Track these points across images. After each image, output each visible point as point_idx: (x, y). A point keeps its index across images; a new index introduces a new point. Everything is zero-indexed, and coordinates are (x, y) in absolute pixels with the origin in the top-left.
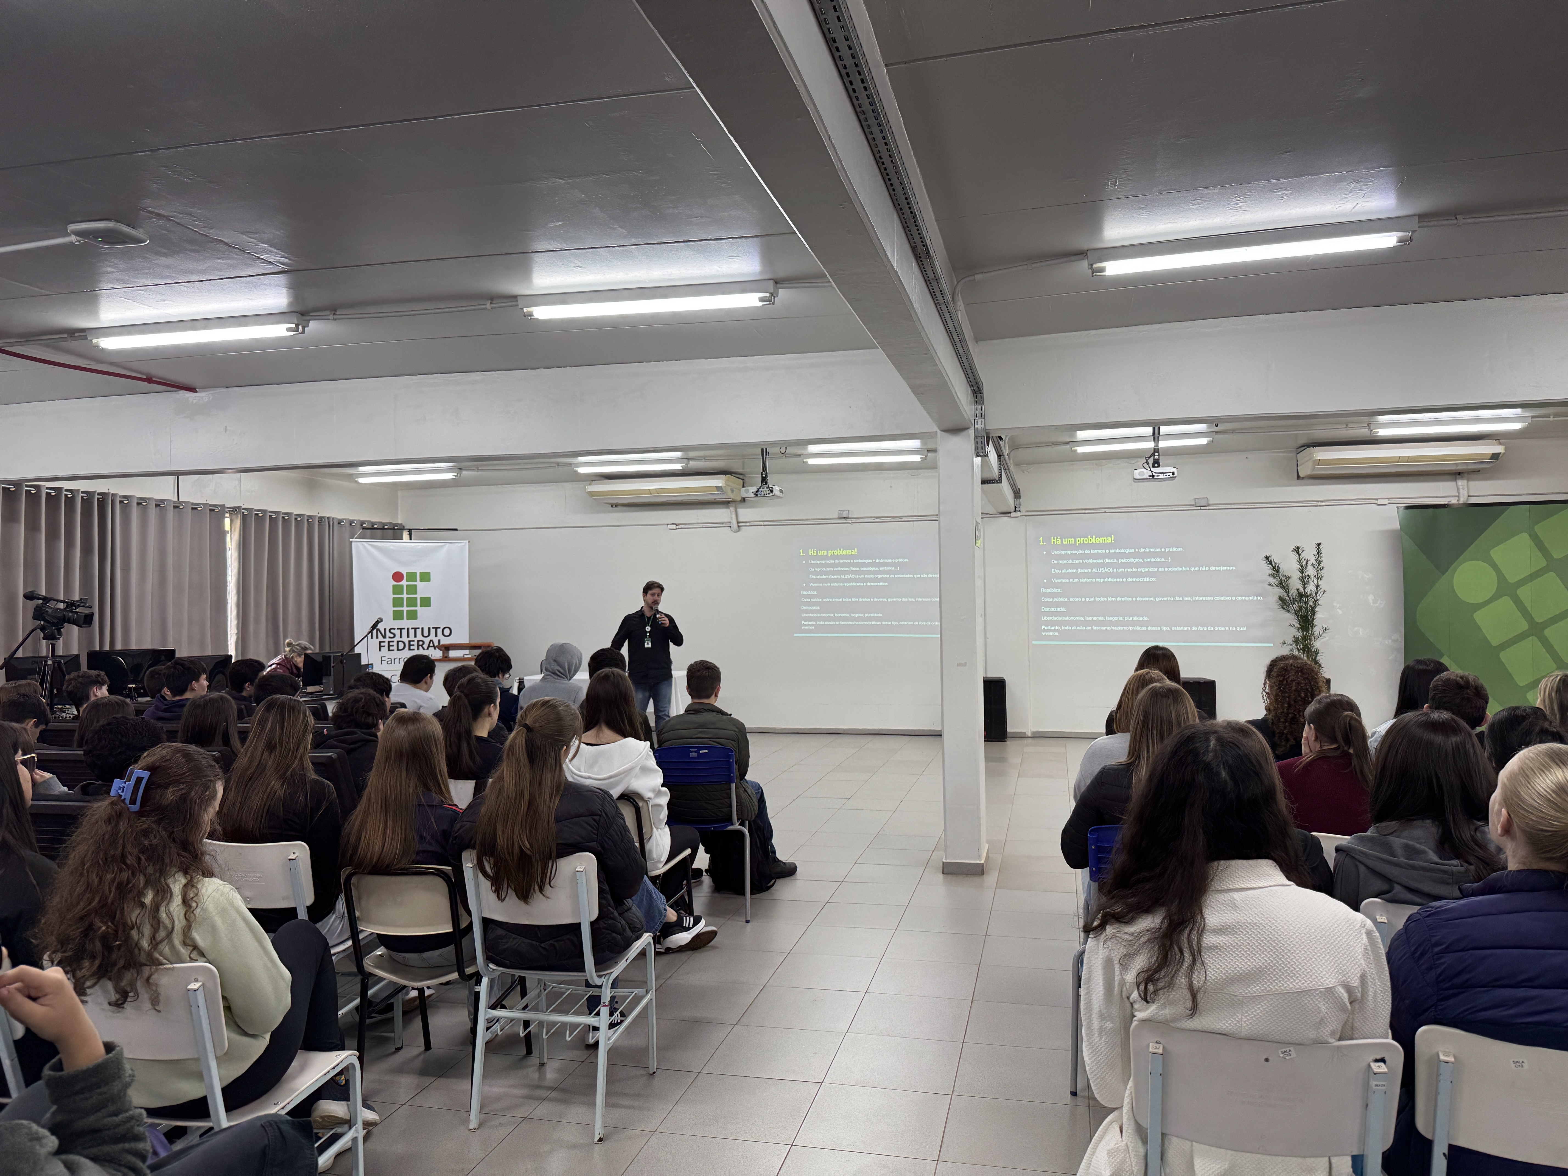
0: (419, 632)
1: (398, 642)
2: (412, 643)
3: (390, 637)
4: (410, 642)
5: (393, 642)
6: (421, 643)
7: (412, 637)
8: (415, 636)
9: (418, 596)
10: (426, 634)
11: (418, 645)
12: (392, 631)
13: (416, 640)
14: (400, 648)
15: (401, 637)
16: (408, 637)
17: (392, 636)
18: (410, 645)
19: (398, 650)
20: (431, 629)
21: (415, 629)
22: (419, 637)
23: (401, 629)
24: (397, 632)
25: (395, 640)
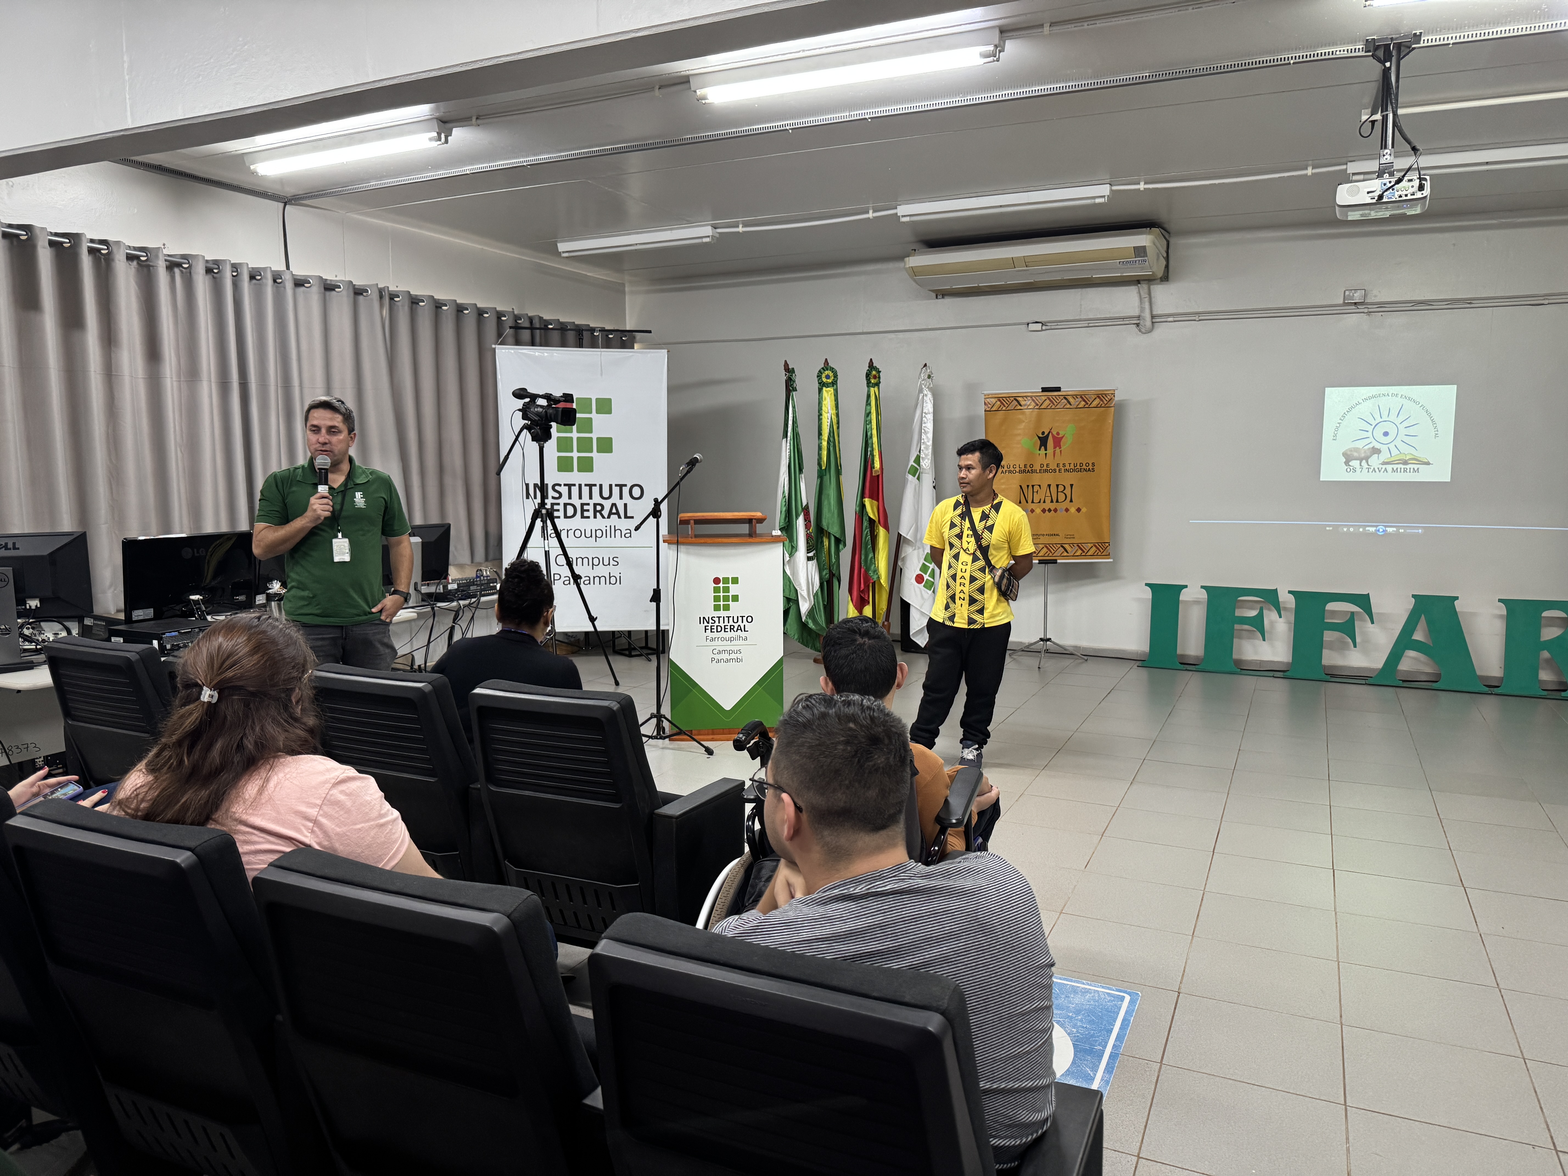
0: (595, 490)
1: (565, 505)
2: (586, 507)
3: (553, 498)
4: (582, 505)
5: (558, 504)
6: (599, 508)
7: (586, 499)
8: (591, 498)
9: (594, 436)
10: (606, 494)
11: (595, 511)
12: (557, 488)
13: (592, 502)
14: (568, 515)
15: (570, 497)
16: (580, 498)
17: (557, 495)
18: (583, 511)
19: (566, 517)
20: (614, 486)
21: (590, 486)
22: (596, 499)
23: (570, 486)
24: (564, 490)
25: (562, 501)
